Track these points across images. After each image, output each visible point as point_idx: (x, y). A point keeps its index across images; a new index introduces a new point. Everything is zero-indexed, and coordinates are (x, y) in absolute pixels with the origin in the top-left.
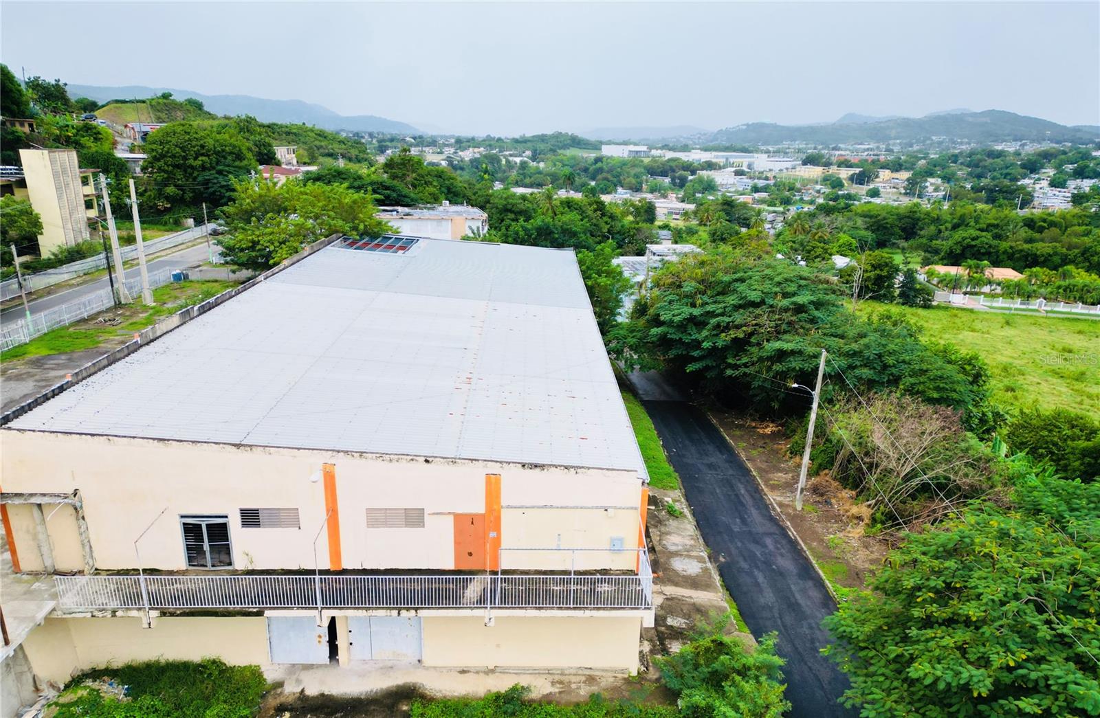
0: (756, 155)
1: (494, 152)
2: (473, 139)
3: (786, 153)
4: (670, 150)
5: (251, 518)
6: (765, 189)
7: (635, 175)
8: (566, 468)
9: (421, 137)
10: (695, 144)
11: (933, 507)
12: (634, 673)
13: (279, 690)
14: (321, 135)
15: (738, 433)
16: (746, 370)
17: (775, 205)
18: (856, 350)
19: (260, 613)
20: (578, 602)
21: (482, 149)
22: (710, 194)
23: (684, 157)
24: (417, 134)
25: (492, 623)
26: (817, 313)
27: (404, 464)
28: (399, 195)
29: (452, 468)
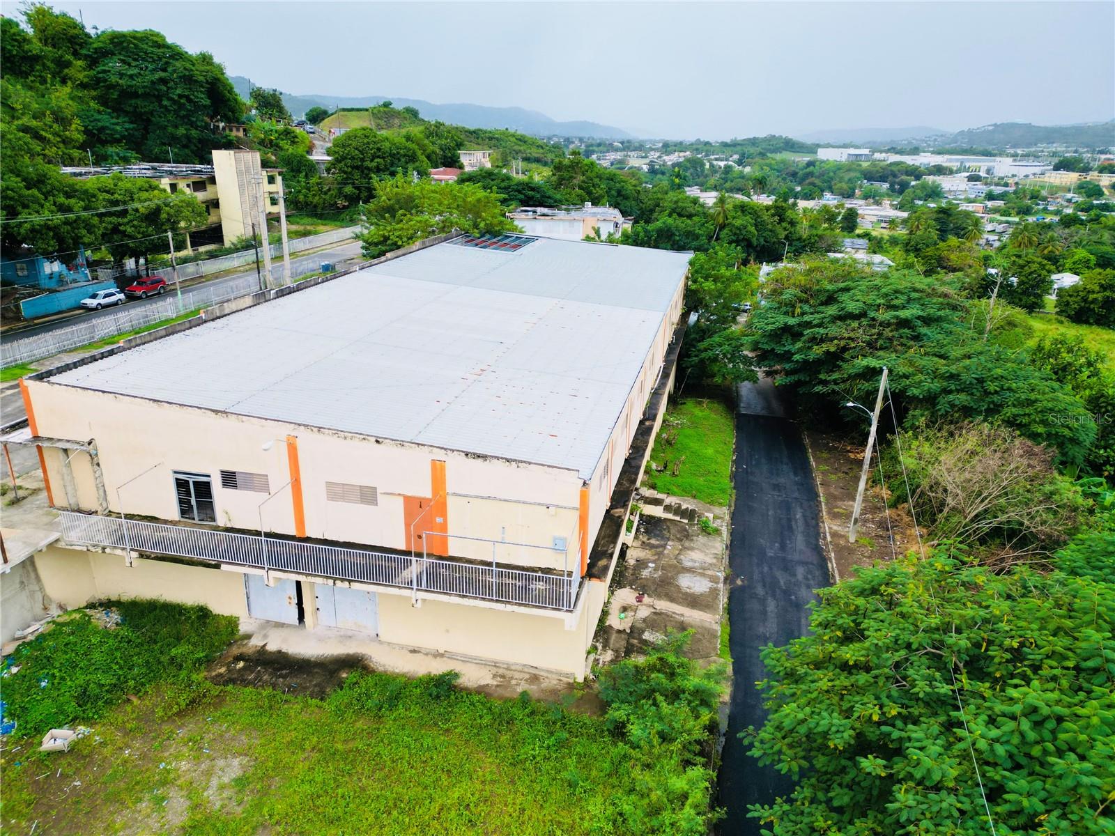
0: (998, 159)
1: (699, 156)
2: (681, 143)
3: (1038, 157)
4: (897, 153)
5: (230, 479)
6: (1001, 197)
7: (849, 180)
8: (508, 460)
9: (629, 142)
10: (929, 146)
11: (1002, 554)
12: (580, 679)
13: (246, 641)
14: (522, 140)
15: (825, 455)
16: (836, 388)
17: (1009, 215)
18: (953, 372)
19: (217, 566)
20: (503, 595)
21: (688, 153)
22: (934, 202)
23: (909, 160)
24: (626, 138)
25: (419, 605)
26: (924, 330)
27: (357, 443)
28: (542, 196)
29: (400, 449)
